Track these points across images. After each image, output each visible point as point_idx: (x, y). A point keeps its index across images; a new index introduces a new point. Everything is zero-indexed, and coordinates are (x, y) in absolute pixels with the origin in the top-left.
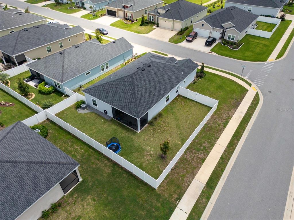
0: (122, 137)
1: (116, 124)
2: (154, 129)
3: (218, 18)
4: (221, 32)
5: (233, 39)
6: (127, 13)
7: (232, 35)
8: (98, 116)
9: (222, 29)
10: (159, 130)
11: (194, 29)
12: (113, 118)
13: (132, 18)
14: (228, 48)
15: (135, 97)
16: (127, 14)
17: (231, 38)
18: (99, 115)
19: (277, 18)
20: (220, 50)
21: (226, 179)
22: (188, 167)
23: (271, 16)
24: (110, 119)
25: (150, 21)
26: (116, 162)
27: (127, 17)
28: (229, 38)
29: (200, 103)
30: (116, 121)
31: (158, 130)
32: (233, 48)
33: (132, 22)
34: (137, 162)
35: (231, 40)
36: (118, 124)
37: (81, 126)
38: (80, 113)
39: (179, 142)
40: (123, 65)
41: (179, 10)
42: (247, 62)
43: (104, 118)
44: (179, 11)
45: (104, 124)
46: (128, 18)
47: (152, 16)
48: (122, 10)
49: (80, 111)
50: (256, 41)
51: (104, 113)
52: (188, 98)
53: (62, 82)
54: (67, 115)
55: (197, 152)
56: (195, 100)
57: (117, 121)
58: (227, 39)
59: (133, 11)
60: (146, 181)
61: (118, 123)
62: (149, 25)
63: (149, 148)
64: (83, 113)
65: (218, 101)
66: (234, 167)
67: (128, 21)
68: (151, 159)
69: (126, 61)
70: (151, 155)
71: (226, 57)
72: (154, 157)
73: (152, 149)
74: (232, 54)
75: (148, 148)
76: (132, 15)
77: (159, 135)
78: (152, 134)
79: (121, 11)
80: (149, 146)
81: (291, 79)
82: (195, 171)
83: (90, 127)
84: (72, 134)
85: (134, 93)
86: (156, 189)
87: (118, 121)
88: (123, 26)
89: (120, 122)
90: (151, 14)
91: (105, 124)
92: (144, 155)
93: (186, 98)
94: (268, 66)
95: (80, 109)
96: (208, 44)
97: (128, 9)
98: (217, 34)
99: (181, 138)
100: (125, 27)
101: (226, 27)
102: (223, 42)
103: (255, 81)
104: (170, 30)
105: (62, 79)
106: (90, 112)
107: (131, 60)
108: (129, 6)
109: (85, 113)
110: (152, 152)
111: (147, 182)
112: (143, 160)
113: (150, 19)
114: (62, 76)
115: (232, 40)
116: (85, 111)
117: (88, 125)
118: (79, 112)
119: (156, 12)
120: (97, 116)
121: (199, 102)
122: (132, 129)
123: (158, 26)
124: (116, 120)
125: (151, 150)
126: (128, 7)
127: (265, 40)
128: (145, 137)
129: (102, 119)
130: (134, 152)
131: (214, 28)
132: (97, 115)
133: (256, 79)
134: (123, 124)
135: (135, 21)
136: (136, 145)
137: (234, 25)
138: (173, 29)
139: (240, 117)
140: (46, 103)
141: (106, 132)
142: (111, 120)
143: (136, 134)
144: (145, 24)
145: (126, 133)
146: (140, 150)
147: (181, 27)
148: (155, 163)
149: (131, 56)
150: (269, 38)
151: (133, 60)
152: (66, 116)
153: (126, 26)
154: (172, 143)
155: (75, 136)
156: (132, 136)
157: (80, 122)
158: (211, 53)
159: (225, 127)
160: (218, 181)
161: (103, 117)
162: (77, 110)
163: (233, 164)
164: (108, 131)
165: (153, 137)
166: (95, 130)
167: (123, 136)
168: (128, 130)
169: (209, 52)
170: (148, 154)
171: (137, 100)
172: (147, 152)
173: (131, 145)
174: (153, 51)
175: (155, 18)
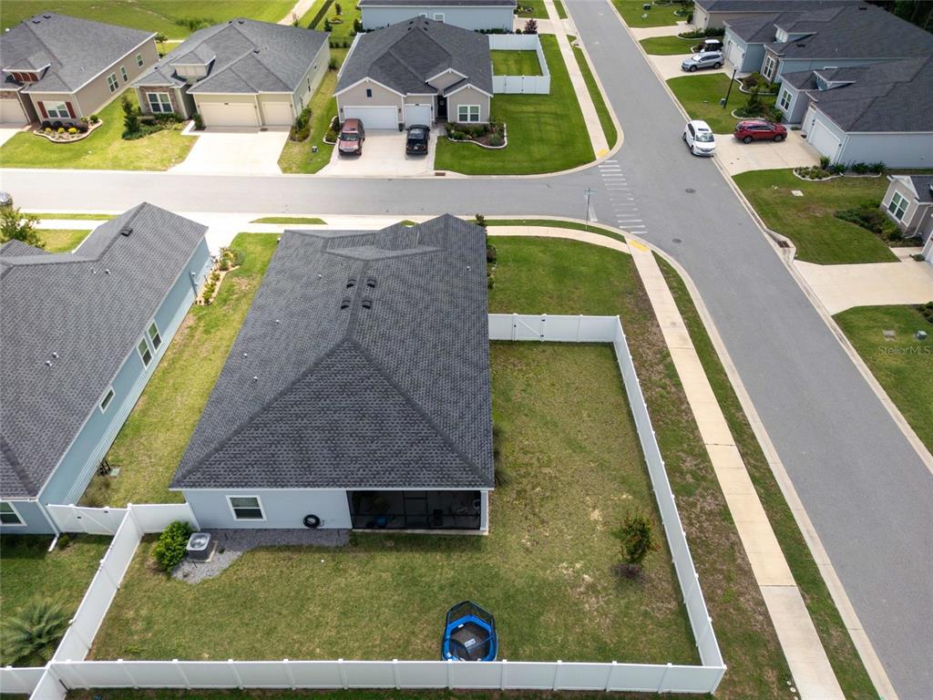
0: (452, 585)
1: (383, 548)
2: (519, 493)
3: (401, 61)
4: (433, 103)
5: (475, 117)
6: (44, 102)
7: (469, 106)
8: (287, 554)
9: (433, 95)
10: (538, 489)
11: (342, 110)
12: (354, 528)
13: (73, 116)
14: (479, 148)
15: (423, 416)
16: (41, 104)
17: (469, 114)
18: (288, 548)
19: (518, 32)
20: (461, 159)
21: (816, 535)
22: (715, 562)
23: (502, 30)
24: (346, 539)
25: (158, 113)
26: (518, 690)
27: (45, 116)
28: (463, 117)
29: (560, 343)
30: (374, 534)
31: (533, 489)
32: (491, 145)
33: (83, 130)
34: (579, 643)
35: (469, 121)
36: (389, 544)
37: (258, 636)
38: (205, 582)
39: (624, 496)
40: (201, 307)
41: (259, 57)
42: (554, 174)
43: (321, 549)
44: (258, 61)
45: (338, 571)
46: (51, 119)
47: (158, 94)
48: (9, 92)
49: (195, 573)
50: (525, 108)
51: (306, 528)
52: (517, 341)
53: (33, 492)
54: (149, 622)
55: (691, 499)
56: (543, 339)
57: (377, 531)
58: (459, 122)
59: (71, 90)
60: (666, 690)
61: (389, 537)
62: (161, 129)
63: (567, 569)
64: (217, 573)
65: (618, 316)
66: (801, 492)
67: (61, 129)
68: (606, 602)
69: (202, 290)
70: (592, 588)
71: (494, 177)
72: (605, 588)
73: (578, 566)
74: (500, 164)
75: (564, 570)
76: (69, 105)
77: (550, 505)
78: (530, 516)
79: (6, 97)
80: (561, 561)
81: (687, 191)
82: (739, 561)
83: (297, 613)
84: (253, 690)
85: (409, 401)
86: (713, 693)
87: (383, 531)
88: (54, 156)
89: (391, 531)
90: (152, 88)
91: (345, 571)
92: (576, 604)
93: (511, 343)
94: (613, 173)
95: (186, 567)
96: (416, 147)
97: (41, 83)
98: (422, 112)
99: (615, 479)
100: (69, 159)
101: (441, 86)
102: (453, 131)
103: (622, 224)
104: (256, 132)
105: (22, 475)
106: (239, 553)
107: (218, 279)
108: (39, 71)
109: (225, 570)
110: (586, 576)
111: (674, 691)
112: (587, 621)
113: (156, 107)
114: (14, 464)
115: (471, 120)
116: (218, 563)
117: (284, 612)
118: (191, 581)
119: (169, 77)
120: (281, 555)
121: (558, 340)
122: (453, 532)
123: (200, 127)
124: (366, 531)
125: (578, 574)
126: (34, 77)
127: (543, 100)
128: (520, 537)
129: (317, 556)
130: (540, 614)
131: (408, 94)
132: (280, 549)
133: (618, 216)
134: (409, 531)
135: (92, 128)
136: (520, 583)
137: (464, 73)
138: (263, 125)
139: (684, 339)
140: (27, 626)
141: (378, 598)
142: (354, 542)
143: (486, 545)
144: (144, 128)
145: (449, 556)
146: (550, 595)
147: (292, 111)
148: (627, 607)
149: (206, 264)
150: (547, 91)
151: (221, 277)
152: (147, 630)
153: (65, 155)
154: (610, 509)
155: (270, 690)
156: (478, 559)
157: (237, 620)
158: (443, 174)
159: (678, 385)
160: (809, 554)
161: (310, 547)
162: (179, 575)
163: (789, 482)
164: (381, 590)
165: (543, 522)
166: (331, 617)
167: (449, 576)
168: (447, 545)
169: (437, 174)
170: (582, 589)
171: (437, 420)
172: (574, 587)
173: (508, 597)
174: (259, 221)
175: (174, 99)
